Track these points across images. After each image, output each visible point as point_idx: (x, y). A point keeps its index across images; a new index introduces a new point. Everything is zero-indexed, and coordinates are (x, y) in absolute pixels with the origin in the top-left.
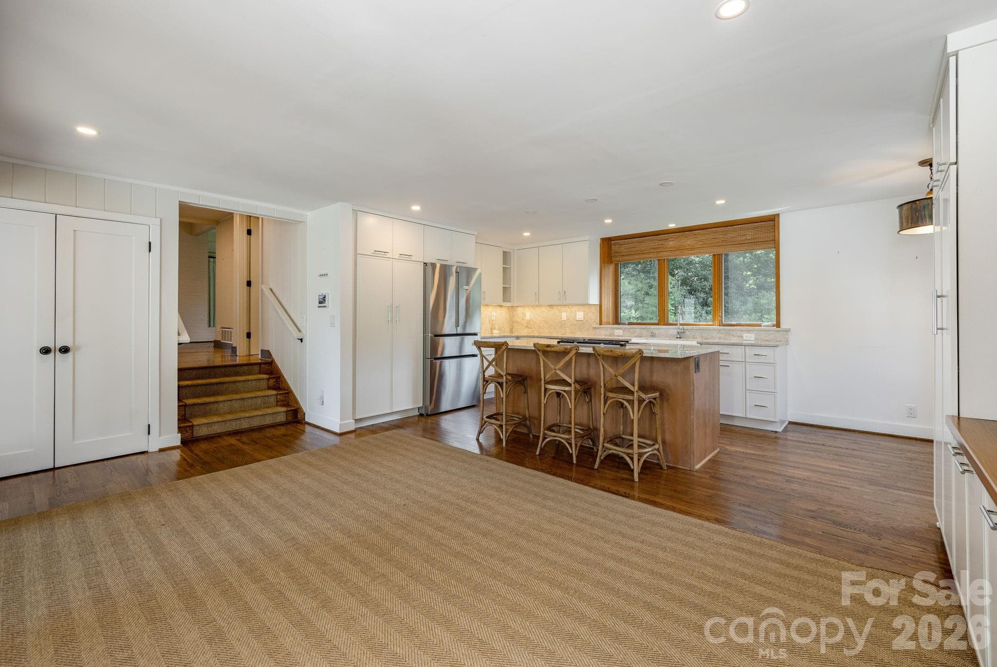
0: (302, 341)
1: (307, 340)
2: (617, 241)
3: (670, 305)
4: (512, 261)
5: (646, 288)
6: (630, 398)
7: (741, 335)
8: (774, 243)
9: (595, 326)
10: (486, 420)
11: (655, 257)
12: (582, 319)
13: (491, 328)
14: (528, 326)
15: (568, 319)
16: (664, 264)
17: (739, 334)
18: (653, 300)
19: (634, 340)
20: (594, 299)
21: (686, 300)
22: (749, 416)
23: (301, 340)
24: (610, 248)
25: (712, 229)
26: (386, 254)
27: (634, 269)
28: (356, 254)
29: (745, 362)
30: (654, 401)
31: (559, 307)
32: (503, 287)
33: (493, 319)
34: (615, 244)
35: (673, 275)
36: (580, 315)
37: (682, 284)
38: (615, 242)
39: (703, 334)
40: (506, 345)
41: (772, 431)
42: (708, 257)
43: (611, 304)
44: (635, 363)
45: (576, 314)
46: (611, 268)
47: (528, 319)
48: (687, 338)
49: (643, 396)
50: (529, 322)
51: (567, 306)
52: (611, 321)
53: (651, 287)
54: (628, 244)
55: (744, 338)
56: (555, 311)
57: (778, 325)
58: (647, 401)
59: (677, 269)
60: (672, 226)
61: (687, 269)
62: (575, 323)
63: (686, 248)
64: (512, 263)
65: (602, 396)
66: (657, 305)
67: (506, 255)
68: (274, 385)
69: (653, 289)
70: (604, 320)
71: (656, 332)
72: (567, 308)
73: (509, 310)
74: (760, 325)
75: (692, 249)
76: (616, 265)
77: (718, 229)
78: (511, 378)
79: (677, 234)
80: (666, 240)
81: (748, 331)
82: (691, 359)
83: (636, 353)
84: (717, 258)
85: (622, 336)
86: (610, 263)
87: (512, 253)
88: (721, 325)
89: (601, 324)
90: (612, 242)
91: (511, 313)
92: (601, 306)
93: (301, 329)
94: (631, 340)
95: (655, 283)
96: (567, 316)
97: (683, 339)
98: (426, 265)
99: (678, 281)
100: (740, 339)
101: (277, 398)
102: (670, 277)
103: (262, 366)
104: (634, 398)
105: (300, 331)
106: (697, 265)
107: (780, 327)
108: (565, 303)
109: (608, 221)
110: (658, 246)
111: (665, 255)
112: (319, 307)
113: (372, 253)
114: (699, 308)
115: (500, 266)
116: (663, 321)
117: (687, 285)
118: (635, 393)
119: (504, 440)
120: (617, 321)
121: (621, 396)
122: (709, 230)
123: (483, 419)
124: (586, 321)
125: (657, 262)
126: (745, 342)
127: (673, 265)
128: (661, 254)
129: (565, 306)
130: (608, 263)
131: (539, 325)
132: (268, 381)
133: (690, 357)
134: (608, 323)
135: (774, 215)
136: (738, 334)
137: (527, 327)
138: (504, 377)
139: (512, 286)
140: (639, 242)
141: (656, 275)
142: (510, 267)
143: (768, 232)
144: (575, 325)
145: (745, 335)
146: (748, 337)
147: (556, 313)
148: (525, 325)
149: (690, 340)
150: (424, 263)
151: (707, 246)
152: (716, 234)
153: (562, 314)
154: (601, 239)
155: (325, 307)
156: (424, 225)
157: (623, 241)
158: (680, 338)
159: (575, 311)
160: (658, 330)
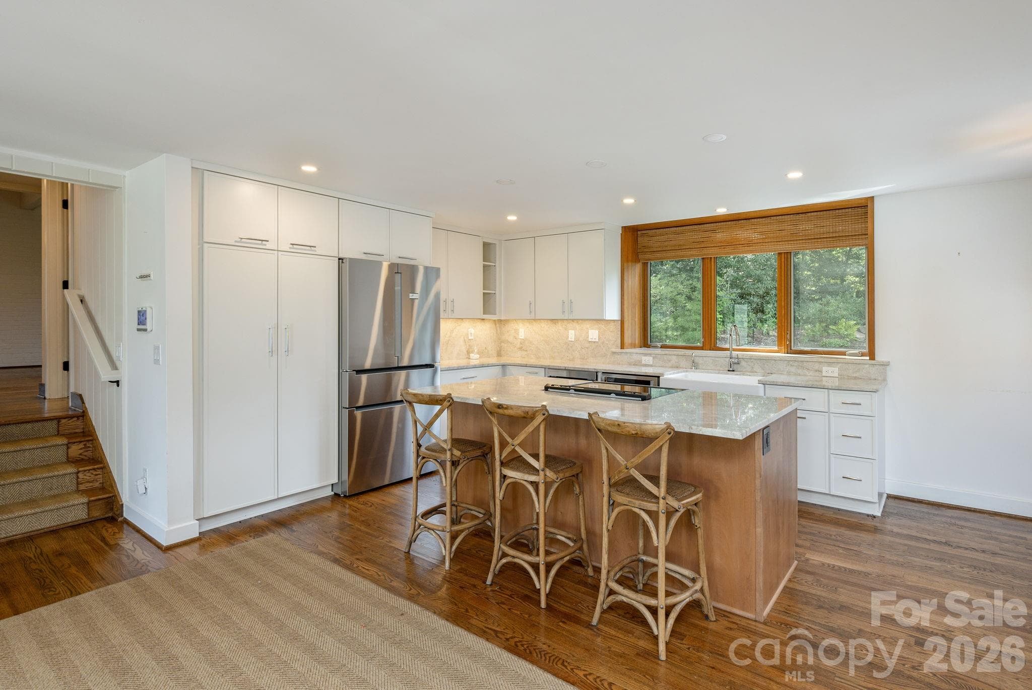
0: (118, 386)
1: (124, 384)
2: (645, 232)
3: (718, 314)
4: (497, 257)
5: (687, 291)
6: (652, 507)
7: (819, 369)
8: (866, 237)
9: (614, 350)
10: (421, 521)
11: (698, 256)
12: (597, 340)
13: (467, 352)
14: (522, 347)
15: (577, 340)
16: (711, 263)
17: (817, 366)
18: (695, 307)
20: (612, 312)
21: (737, 306)
22: (834, 492)
23: (117, 384)
24: (635, 240)
26: (264, 242)
27: (673, 267)
28: (201, 242)
29: (829, 413)
30: (695, 508)
31: (565, 322)
32: (484, 293)
33: (470, 338)
34: (643, 235)
35: (721, 275)
36: (594, 334)
37: (732, 287)
38: (643, 232)
39: (765, 368)
40: (449, 401)
41: (868, 515)
42: (770, 256)
43: (637, 320)
44: (661, 447)
45: (588, 333)
46: (638, 268)
47: (523, 338)
48: (744, 372)
49: (675, 504)
50: (523, 342)
51: (575, 321)
52: (637, 342)
53: (694, 289)
54: (661, 235)
55: (825, 376)
56: (560, 327)
57: (872, 355)
58: (682, 510)
59: (726, 267)
60: (722, 211)
61: (738, 268)
62: (587, 345)
63: (741, 243)
64: (497, 259)
65: (605, 499)
66: (701, 312)
67: (488, 249)
68: (81, 454)
69: (696, 293)
70: (627, 340)
71: (700, 361)
72: (575, 324)
73: (496, 324)
74: (844, 354)
75: (749, 245)
76: (645, 265)
77: (786, 217)
78: (460, 453)
80: (713, 231)
81: (830, 364)
83: (663, 432)
84: (785, 258)
85: (651, 366)
86: (635, 262)
87: (497, 246)
88: (790, 351)
89: (622, 347)
90: (639, 233)
91: (498, 329)
92: (622, 322)
93: (117, 365)
95: (699, 285)
96: (575, 335)
97: (737, 373)
98: (342, 262)
99: (727, 281)
100: (817, 374)
101: (78, 477)
102: (718, 278)
103: (63, 421)
104: (658, 507)
105: (116, 368)
106: (750, 263)
107: (874, 359)
108: (571, 317)
109: (629, 201)
110: (702, 240)
111: (711, 252)
112: (138, 330)
113: (236, 241)
114: (753, 316)
115: (480, 263)
116: (710, 342)
117: (737, 286)
118: (661, 501)
120: (646, 340)
121: (637, 503)
124: (603, 343)
125: (700, 262)
126: (824, 379)
127: (721, 262)
128: (705, 251)
129: (573, 320)
130: (632, 261)
131: (537, 347)
132: (68, 448)
134: (633, 346)
135: (867, 199)
136: (816, 368)
137: (521, 349)
139: (497, 292)
140: (675, 233)
141: (700, 275)
142: (494, 264)
143: (856, 223)
144: (587, 348)
145: (825, 369)
146: (830, 372)
147: (560, 330)
148: (518, 346)
149: (747, 375)
150: (339, 259)
151: (769, 241)
152: (782, 224)
153: (568, 332)
154: (622, 227)
155: (145, 330)
156: (339, 198)
157: (654, 231)
158: (734, 371)
159: (587, 329)
160: (701, 358)
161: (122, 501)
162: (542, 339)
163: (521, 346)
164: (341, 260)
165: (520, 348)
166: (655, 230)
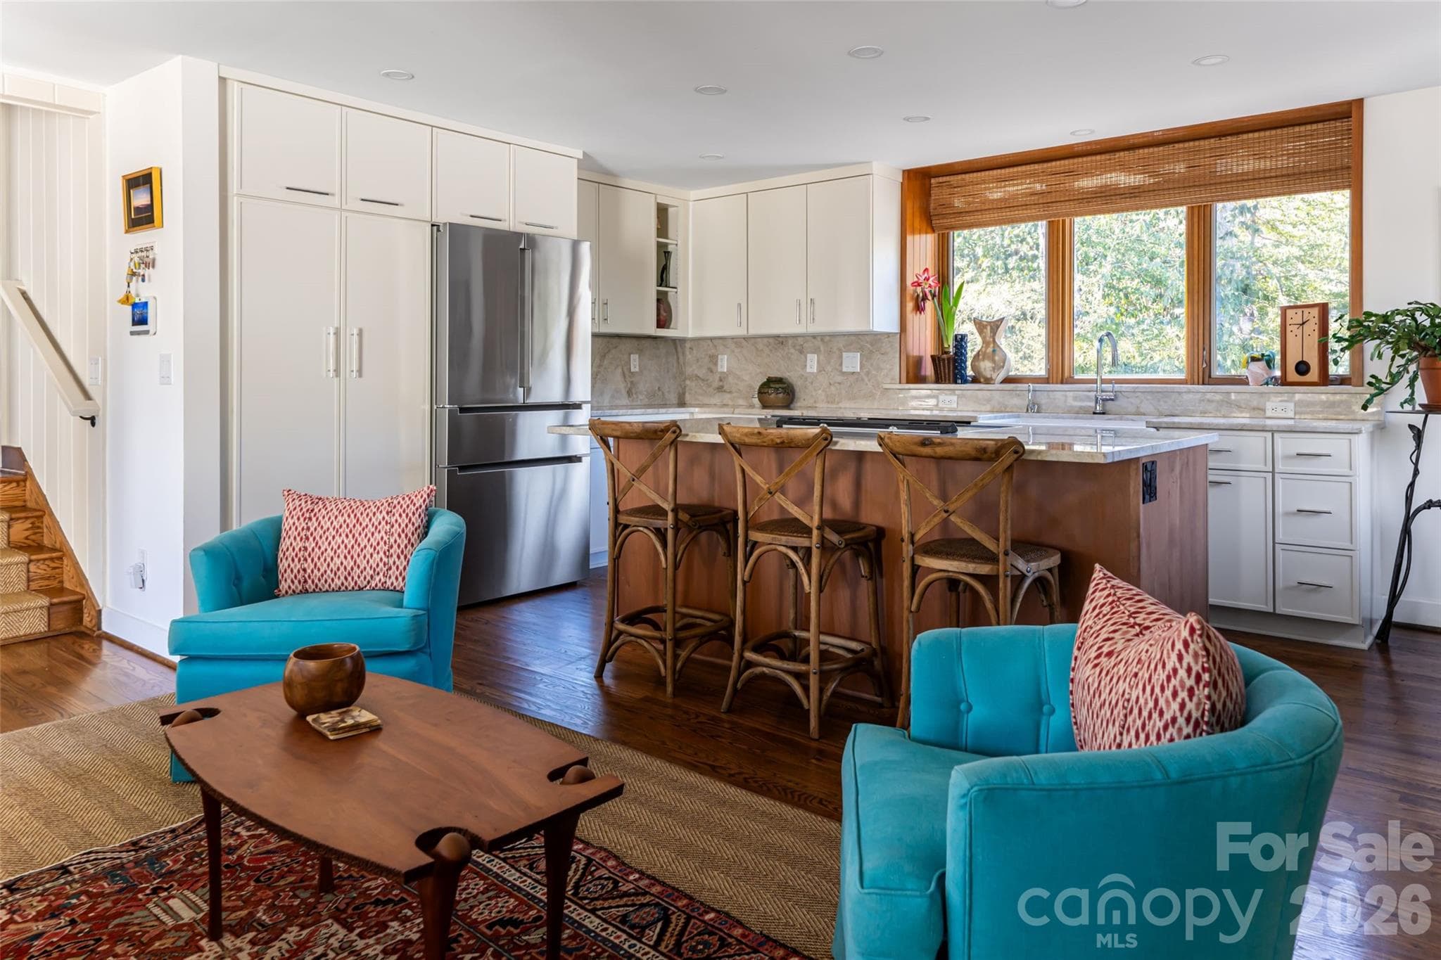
0: (93, 424)
1: (105, 421)
2: (945, 179)
4: (680, 228)
7: (1260, 406)
8: (1348, 173)
9: (888, 385)
10: (622, 627)
11: (1038, 218)
12: (857, 369)
13: (629, 392)
14: (722, 387)
15: (821, 370)
16: (1063, 232)
17: (1255, 401)
19: (983, 419)
20: (885, 318)
22: (1282, 609)
23: (93, 420)
24: (926, 193)
25: (1187, 145)
26: (322, 197)
29: (1273, 472)
31: (801, 341)
32: (658, 292)
33: (633, 370)
34: (939, 184)
36: (851, 359)
38: (941, 179)
39: (1162, 403)
40: (674, 432)
43: (928, 331)
45: (840, 357)
46: (930, 243)
47: (724, 370)
48: (1121, 415)
50: (724, 377)
51: (819, 338)
52: (929, 373)
54: (972, 183)
55: (1269, 413)
56: (791, 349)
57: (1357, 376)
62: (839, 379)
64: (679, 232)
67: (664, 215)
68: (26, 539)
70: (912, 368)
71: (1043, 399)
72: (818, 344)
73: (676, 348)
75: (1132, 195)
76: (943, 237)
77: (1202, 143)
79: (1098, 157)
80: (1070, 173)
81: (1279, 396)
82: (1133, 467)
84: (1200, 216)
86: (927, 233)
87: (680, 210)
88: (1209, 380)
89: (903, 380)
90: (933, 181)
91: (680, 356)
92: (903, 336)
93: (92, 391)
94: (975, 419)
96: (818, 362)
97: (1110, 417)
98: (438, 230)
100: (1256, 414)
101: (29, 571)
105: (88, 397)
107: (1361, 385)
108: (811, 332)
110: (1048, 189)
111: (1064, 211)
112: (132, 333)
116: (1060, 372)
119: (669, 680)
122: (1177, 145)
123: (611, 624)
124: (868, 373)
126: (1269, 422)
128: (1052, 209)
129: (815, 337)
130: (921, 231)
131: (749, 385)
132: (9, 526)
133: (1130, 460)
134: (922, 378)
135: (1350, 103)
136: (1255, 404)
138: (670, 516)
139: (680, 292)
142: (675, 242)
143: (1332, 148)
144: (839, 383)
145: (1269, 405)
146: (1279, 410)
147: (792, 354)
148: (716, 384)
149: (1128, 420)
150: (433, 225)
151: (1171, 186)
152: (1195, 155)
153: (806, 358)
154: (904, 171)
155: (147, 332)
156: (432, 126)
157: (960, 177)
158: (1104, 413)
159: (840, 350)
160: (1046, 393)
161: (98, 606)
162: (758, 371)
163: (721, 383)
164: (435, 228)
165: (718, 388)
166: (963, 176)
